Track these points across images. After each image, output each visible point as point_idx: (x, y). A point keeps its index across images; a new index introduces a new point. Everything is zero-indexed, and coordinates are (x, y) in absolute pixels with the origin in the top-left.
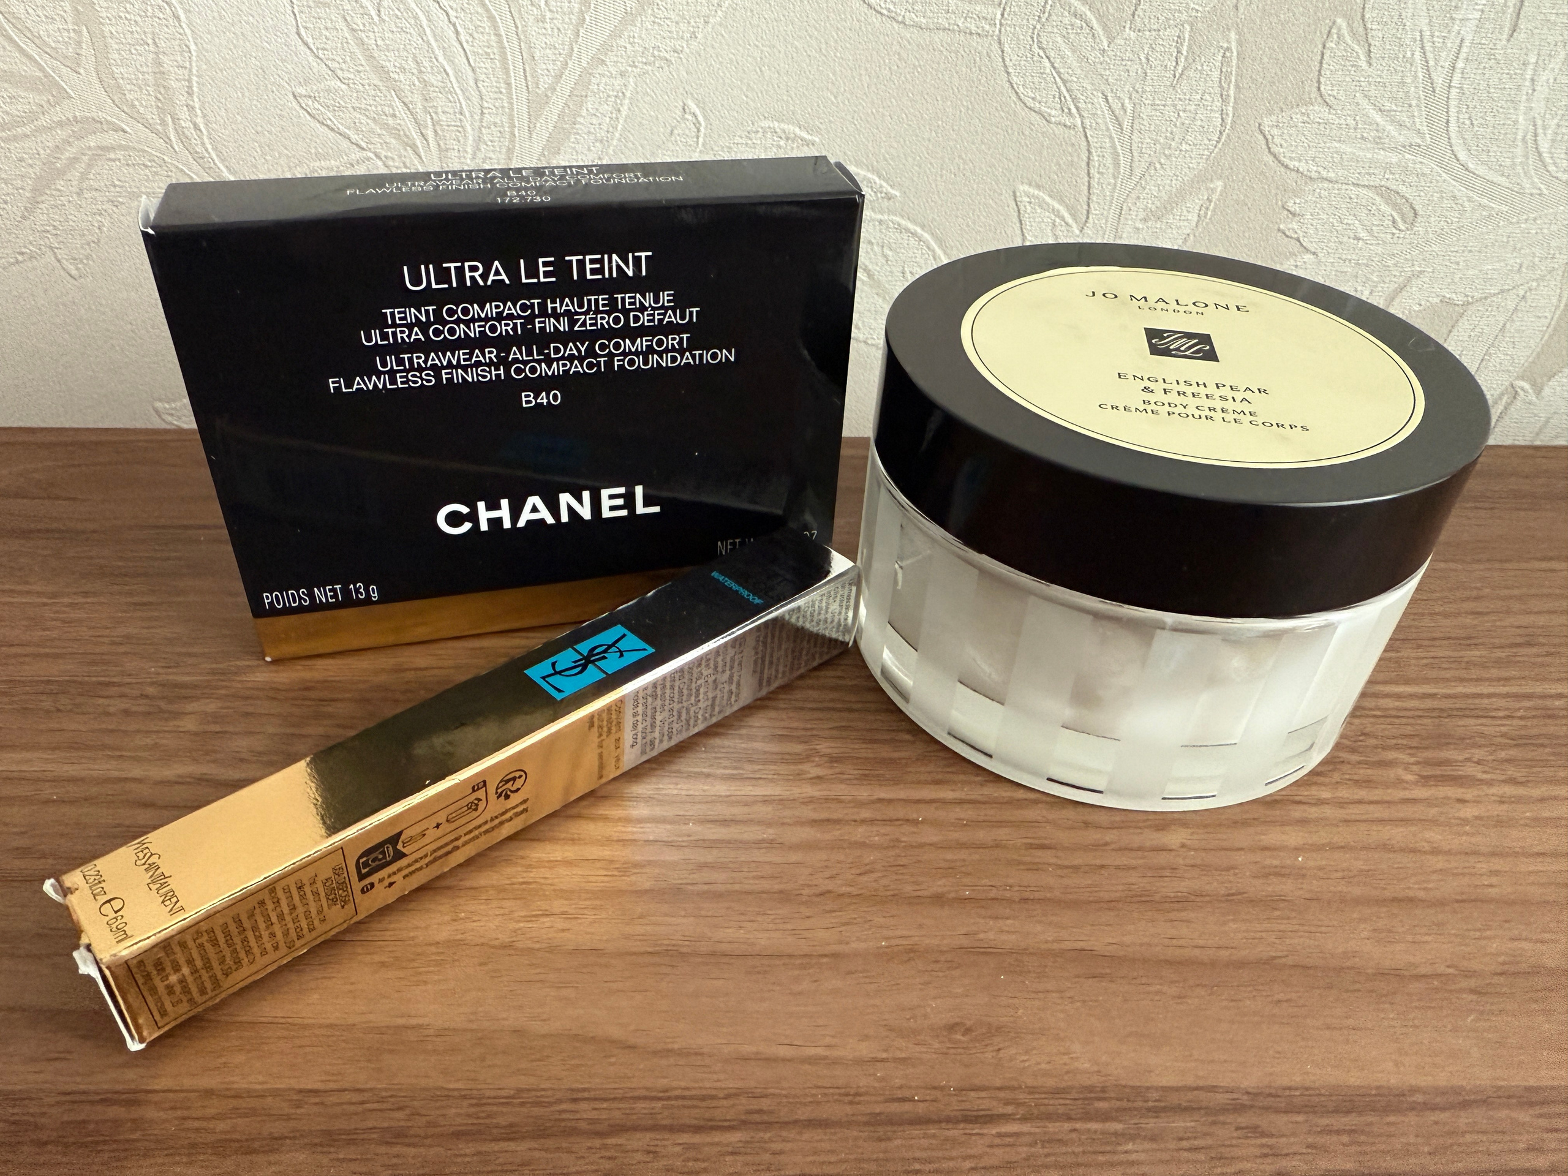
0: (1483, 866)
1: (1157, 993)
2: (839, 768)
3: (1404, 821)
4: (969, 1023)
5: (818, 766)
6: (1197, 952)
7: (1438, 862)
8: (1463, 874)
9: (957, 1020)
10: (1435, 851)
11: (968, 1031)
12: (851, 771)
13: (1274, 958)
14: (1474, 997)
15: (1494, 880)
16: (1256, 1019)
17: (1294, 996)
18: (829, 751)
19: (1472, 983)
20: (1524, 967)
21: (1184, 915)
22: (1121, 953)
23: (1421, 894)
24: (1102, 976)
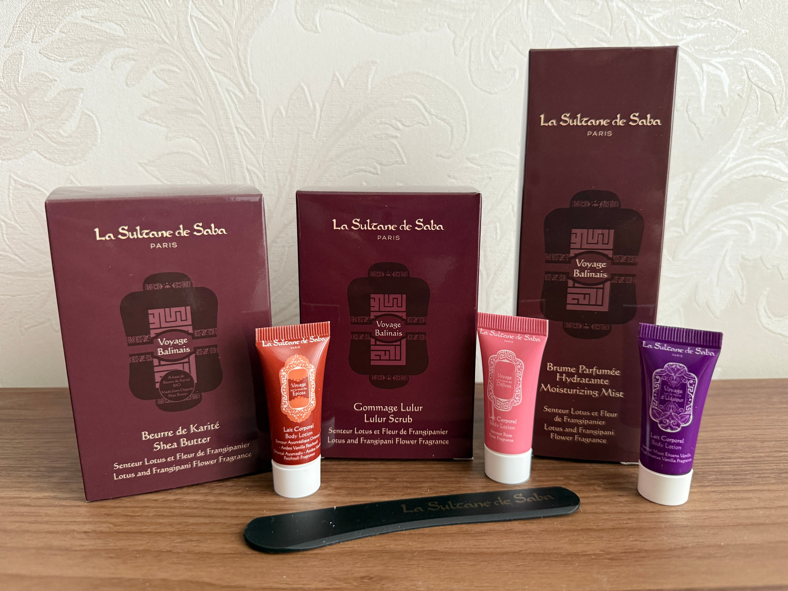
0: (625, 517)
1: (463, 564)
2: (338, 491)
3: (593, 503)
4: (372, 576)
5: (330, 490)
6: (486, 550)
7: (605, 517)
8: (615, 520)
9: (367, 575)
10: (605, 513)
11: (371, 578)
12: (344, 492)
13: (521, 551)
14: (609, 561)
15: (629, 521)
16: (506, 571)
17: (526, 563)
18: (335, 485)
19: (610, 556)
20: (636, 550)
21: (483, 538)
22: (450, 551)
23: (595, 527)
24: (439, 559)
